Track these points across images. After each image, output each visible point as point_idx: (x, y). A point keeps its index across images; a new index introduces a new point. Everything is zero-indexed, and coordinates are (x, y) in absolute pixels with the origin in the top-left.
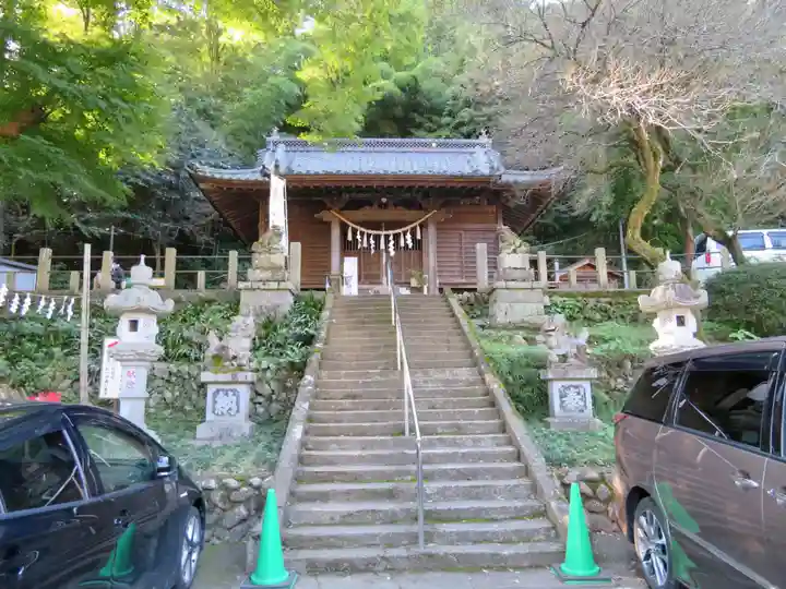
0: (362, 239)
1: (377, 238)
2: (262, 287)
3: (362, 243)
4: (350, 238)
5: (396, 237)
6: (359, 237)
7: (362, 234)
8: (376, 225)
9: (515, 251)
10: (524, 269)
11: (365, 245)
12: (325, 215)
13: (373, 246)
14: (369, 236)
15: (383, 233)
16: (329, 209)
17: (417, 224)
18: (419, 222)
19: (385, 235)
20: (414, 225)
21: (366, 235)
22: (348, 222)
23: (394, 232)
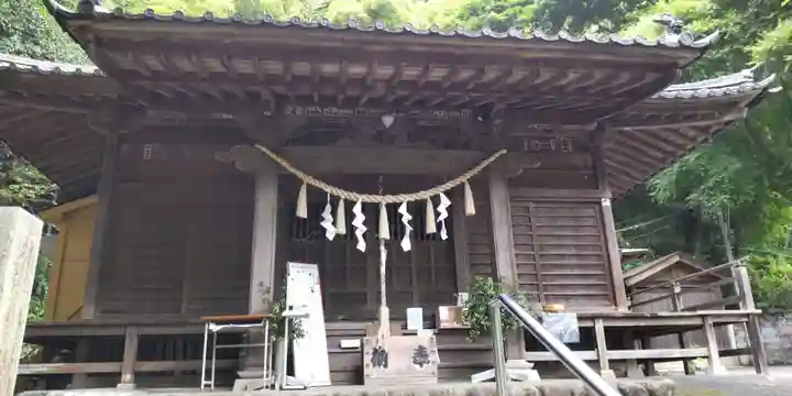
0: (334, 213)
1: (371, 212)
4: (302, 212)
5: (418, 210)
11: (342, 229)
12: (240, 158)
13: (361, 230)
15: (384, 200)
16: (251, 142)
17: (463, 179)
18: (468, 176)
19: (388, 206)
20: (458, 181)
21: (342, 203)
22: (300, 174)
23: (412, 197)
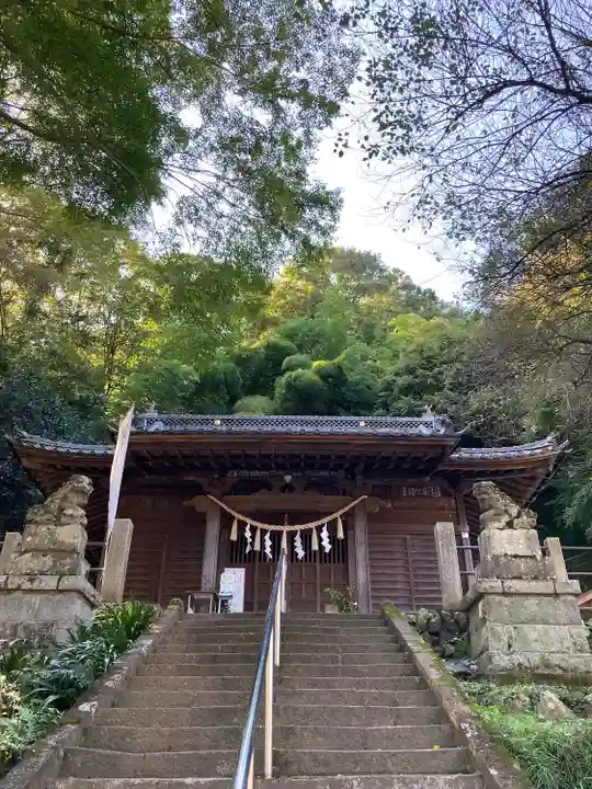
0: (253, 537)
1: (276, 537)
2: (27, 585)
3: (252, 544)
4: (234, 537)
5: (306, 534)
6: (248, 534)
7: (253, 529)
8: (275, 517)
9: (510, 525)
10: (533, 557)
11: (257, 547)
12: (200, 503)
13: (269, 549)
14: (264, 532)
15: (286, 529)
16: (205, 494)
17: (337, 515)
18: (341, 512)
19: (288, 532)
20: (333, 516)
21: (258, 532)
22: (233, 513)
23: (303, 527)
